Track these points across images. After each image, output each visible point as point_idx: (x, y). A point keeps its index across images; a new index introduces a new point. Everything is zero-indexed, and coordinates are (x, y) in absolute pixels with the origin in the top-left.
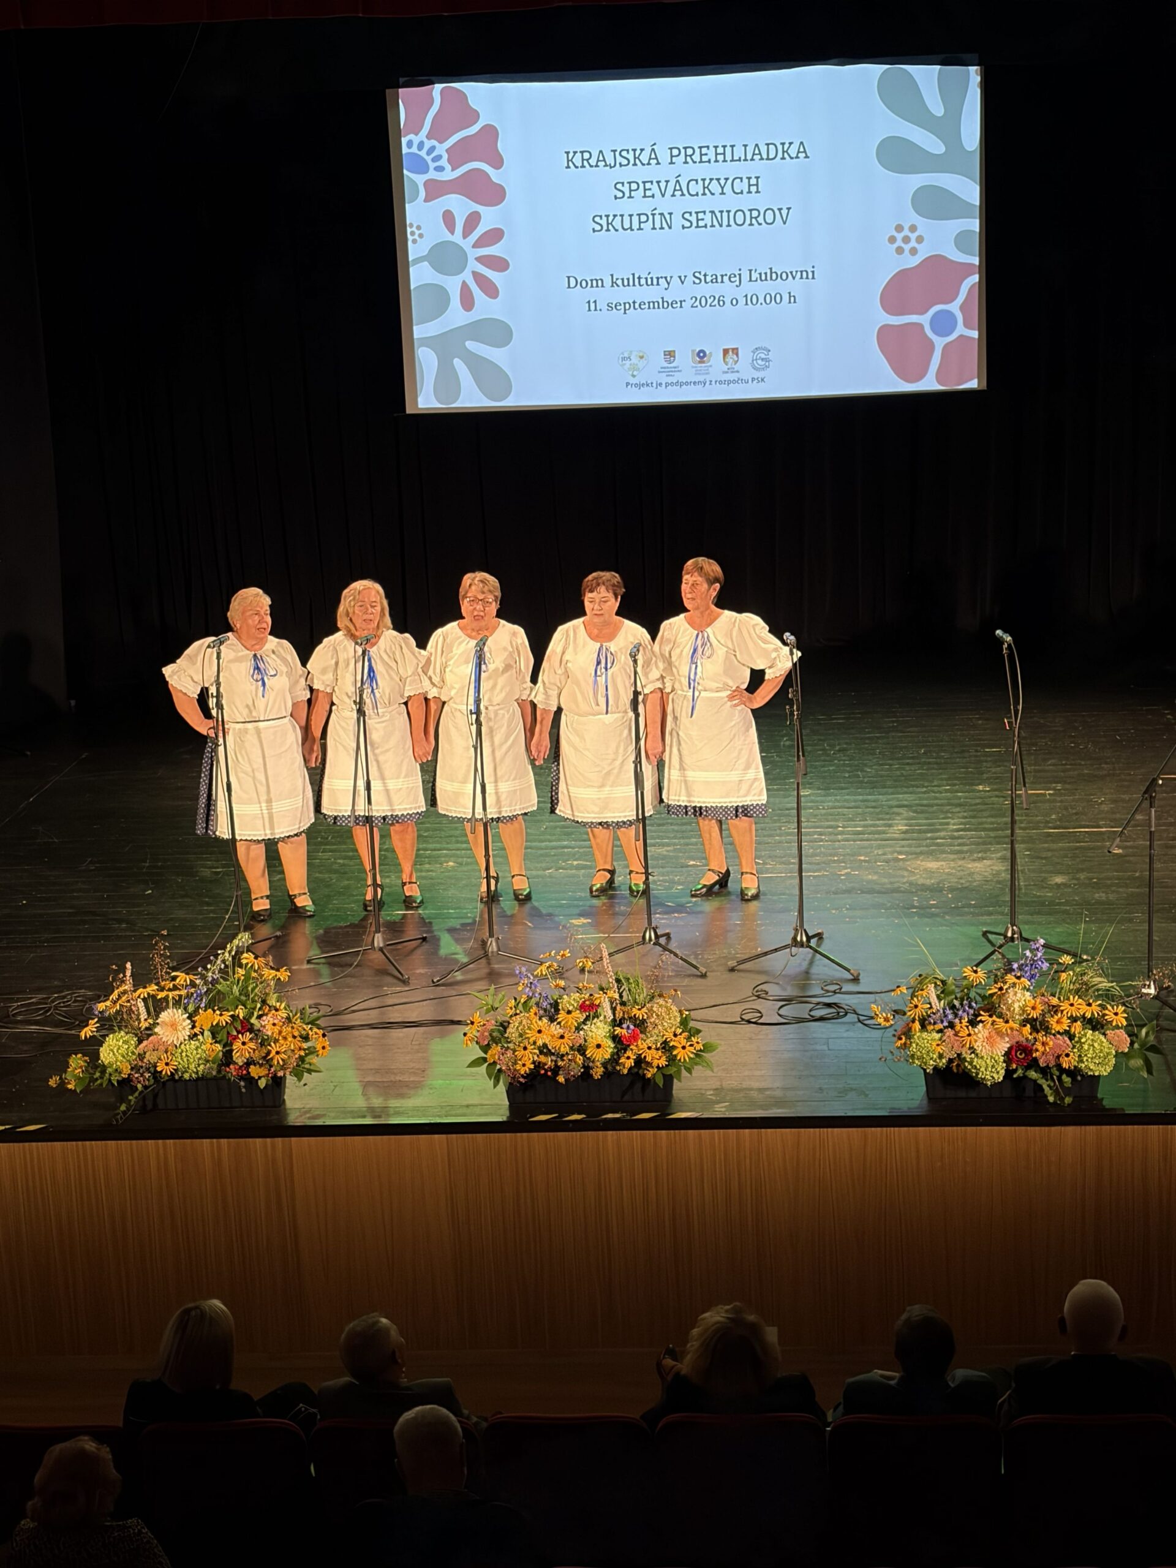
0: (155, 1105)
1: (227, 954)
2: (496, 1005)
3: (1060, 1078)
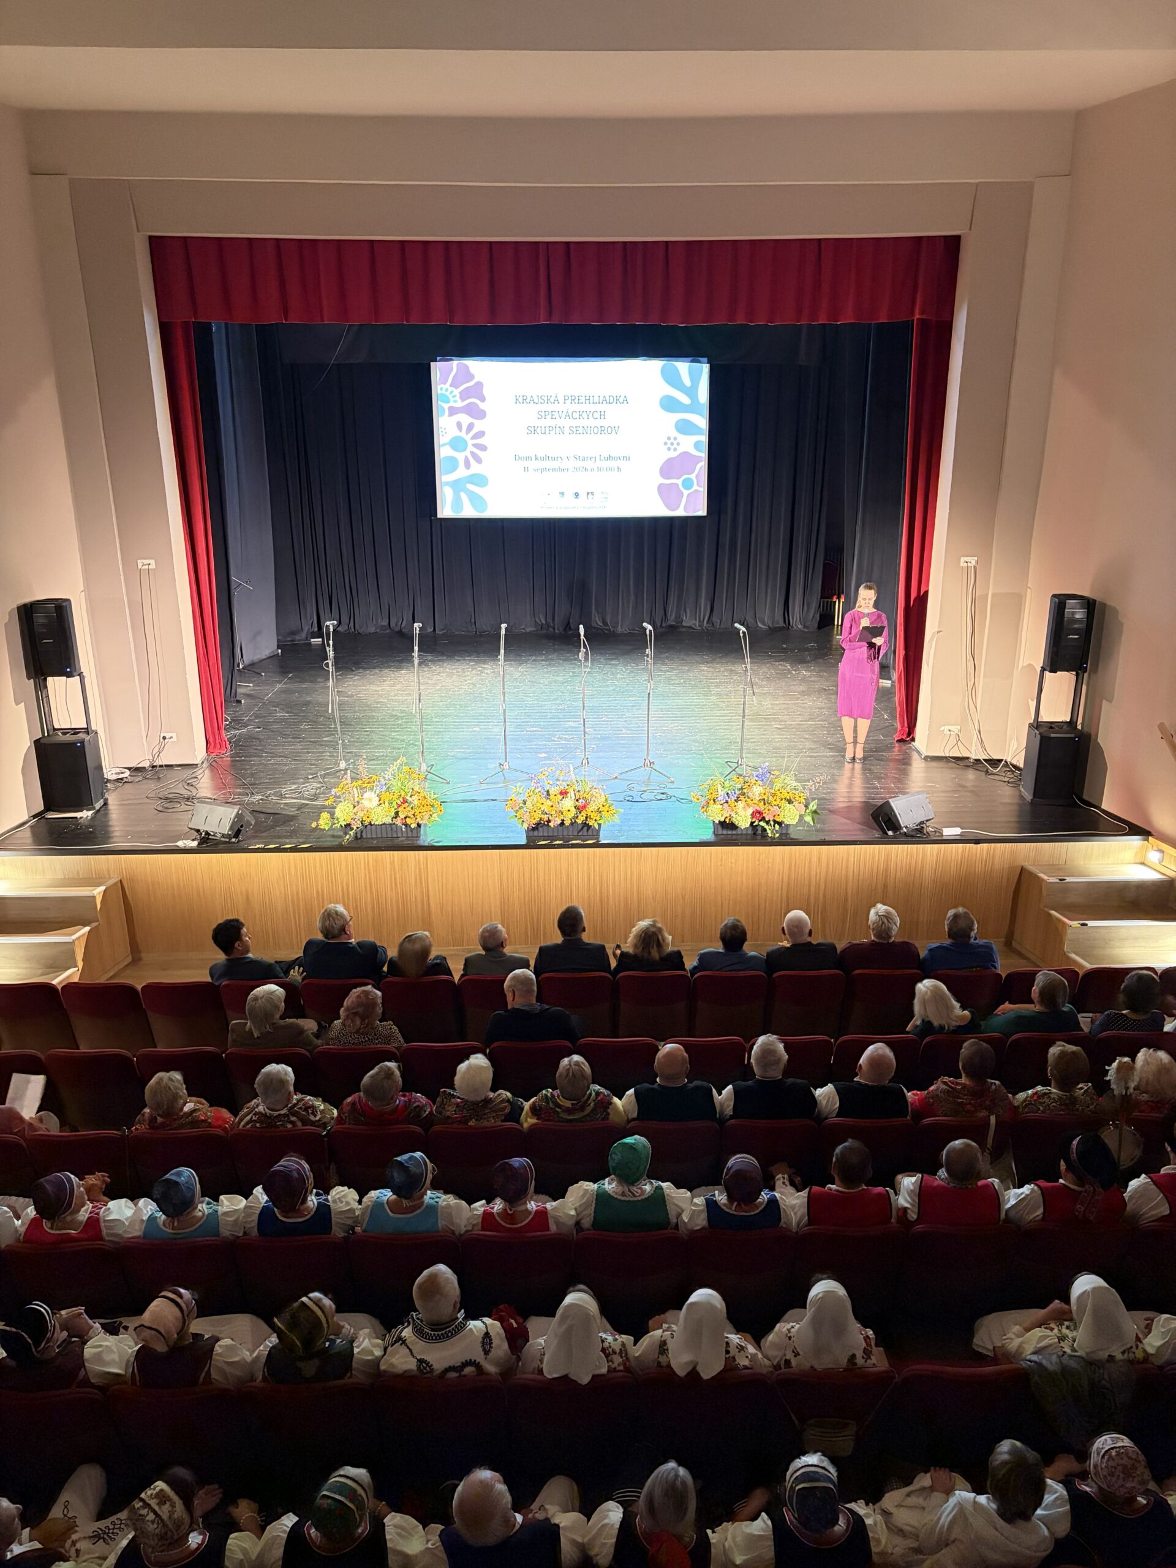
0: (361, 836)
1: (395, 767)
2: (521, 792)
3: (774, 826)
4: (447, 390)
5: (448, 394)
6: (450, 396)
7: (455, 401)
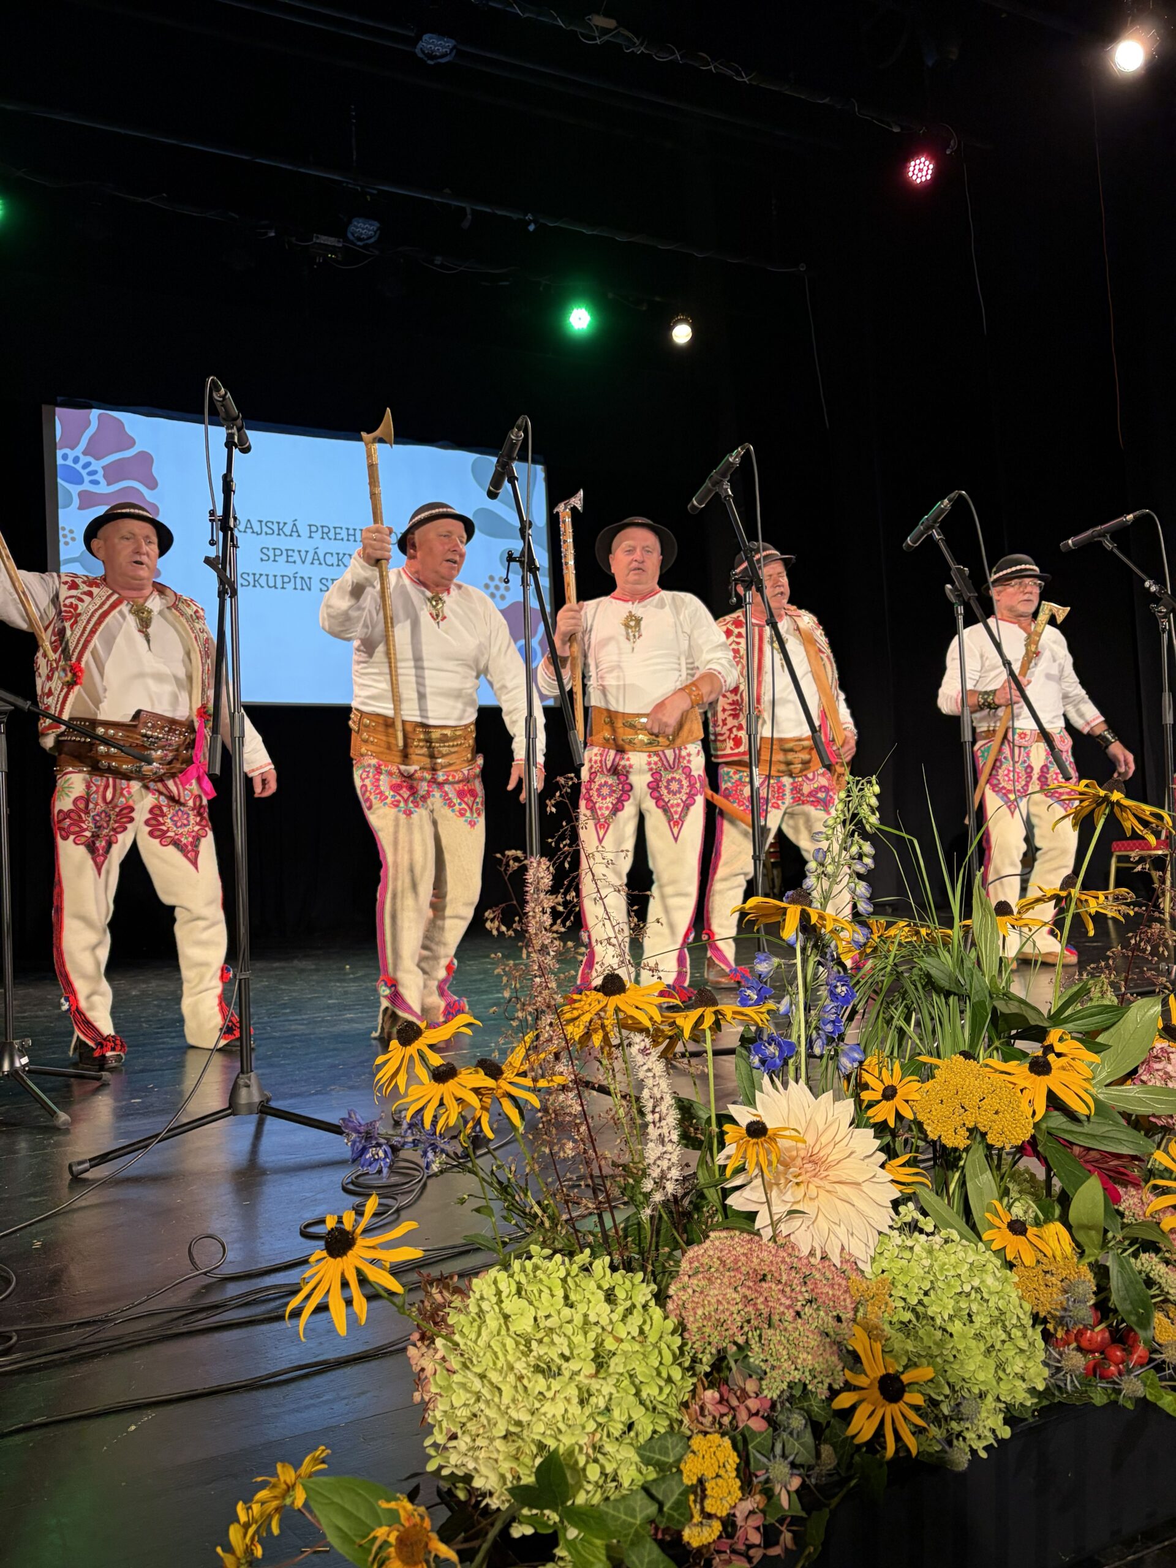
4: (76, 460)
5: (78, 467)
6: (84, 473)
7: (95, 482)
